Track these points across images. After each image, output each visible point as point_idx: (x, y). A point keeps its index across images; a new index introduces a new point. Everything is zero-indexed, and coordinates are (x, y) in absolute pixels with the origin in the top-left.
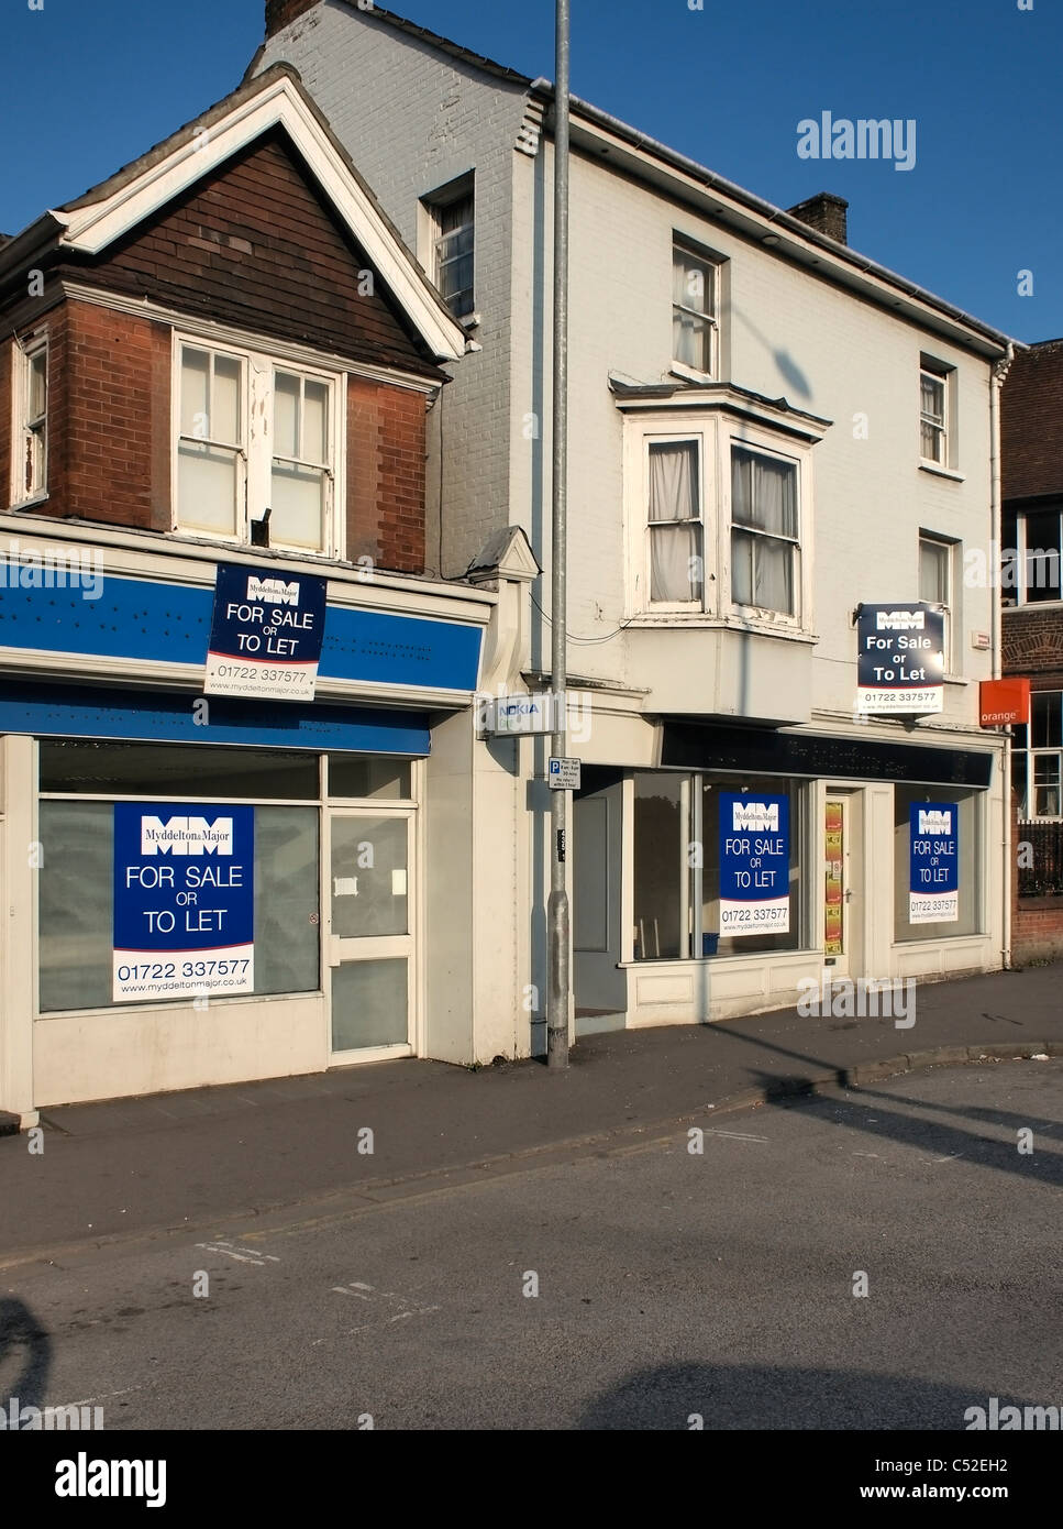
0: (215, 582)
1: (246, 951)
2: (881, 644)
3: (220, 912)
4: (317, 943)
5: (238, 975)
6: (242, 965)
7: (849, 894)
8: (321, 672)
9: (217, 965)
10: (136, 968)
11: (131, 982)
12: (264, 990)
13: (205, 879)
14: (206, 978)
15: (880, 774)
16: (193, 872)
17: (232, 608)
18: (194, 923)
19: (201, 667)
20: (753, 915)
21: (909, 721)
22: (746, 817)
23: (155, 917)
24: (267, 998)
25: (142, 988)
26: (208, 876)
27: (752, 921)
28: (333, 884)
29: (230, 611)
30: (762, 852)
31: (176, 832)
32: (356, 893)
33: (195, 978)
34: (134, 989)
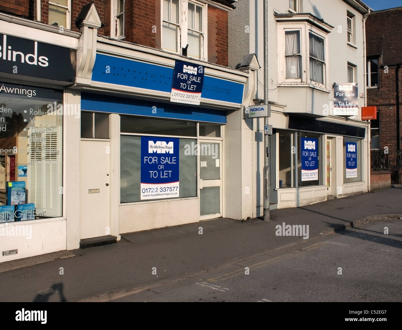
0: (174, 66)
1: (177, 184)
2: (340, 95)
3: (170, 171)
4: (196, 181)
5: (175, 192)
6: (176, 188)
7: (331, 169)
8: (202, 96)
9: (169, 188)
10: (147, 189)
11: (146, 194)
12: (182, 197)
13: (166, 161)
14: (166, 192)
15: (339, 133)
16: (163, 159)
17: (179, 75)
18: (163, 175)
19: (169, 93)
20: (309, 175)
21: (346, 117)
22: (308, 145)
23: (152, 173)
24: (183, 199)
25: (149, 196)
26: (167, 160)
27: (309, 176)
28: (200, 163)
29: (178, 76)
30: (311, 156)
31: (158, 146)
32: (206, 166)
33: (163, 193)
34: (146, 196)
